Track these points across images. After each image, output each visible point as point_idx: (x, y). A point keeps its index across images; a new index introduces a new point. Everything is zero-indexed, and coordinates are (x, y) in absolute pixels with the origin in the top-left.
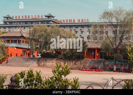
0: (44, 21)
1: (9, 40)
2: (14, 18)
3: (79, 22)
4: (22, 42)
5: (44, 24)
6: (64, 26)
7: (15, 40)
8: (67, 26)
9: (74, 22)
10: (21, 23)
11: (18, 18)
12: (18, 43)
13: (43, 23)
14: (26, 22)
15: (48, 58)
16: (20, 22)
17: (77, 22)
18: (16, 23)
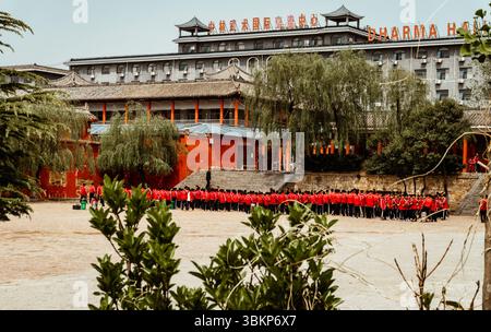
0: (323, 36)
1: (193, 111)
2: (217, 31)
3: (451, 32)
4: (236, 116)
5: (324, 45)
6: (397, 53)
7: (212, 110)
8: (406, 50)
9: (435, 33)
10: (241, 47)
11: (227, 30)
12: (221, 119)
13: (320, 43)
14: (258, 43)
15: (326, 171)
16: (235, 42)
17: (446, 36)
18: (221, 49)
